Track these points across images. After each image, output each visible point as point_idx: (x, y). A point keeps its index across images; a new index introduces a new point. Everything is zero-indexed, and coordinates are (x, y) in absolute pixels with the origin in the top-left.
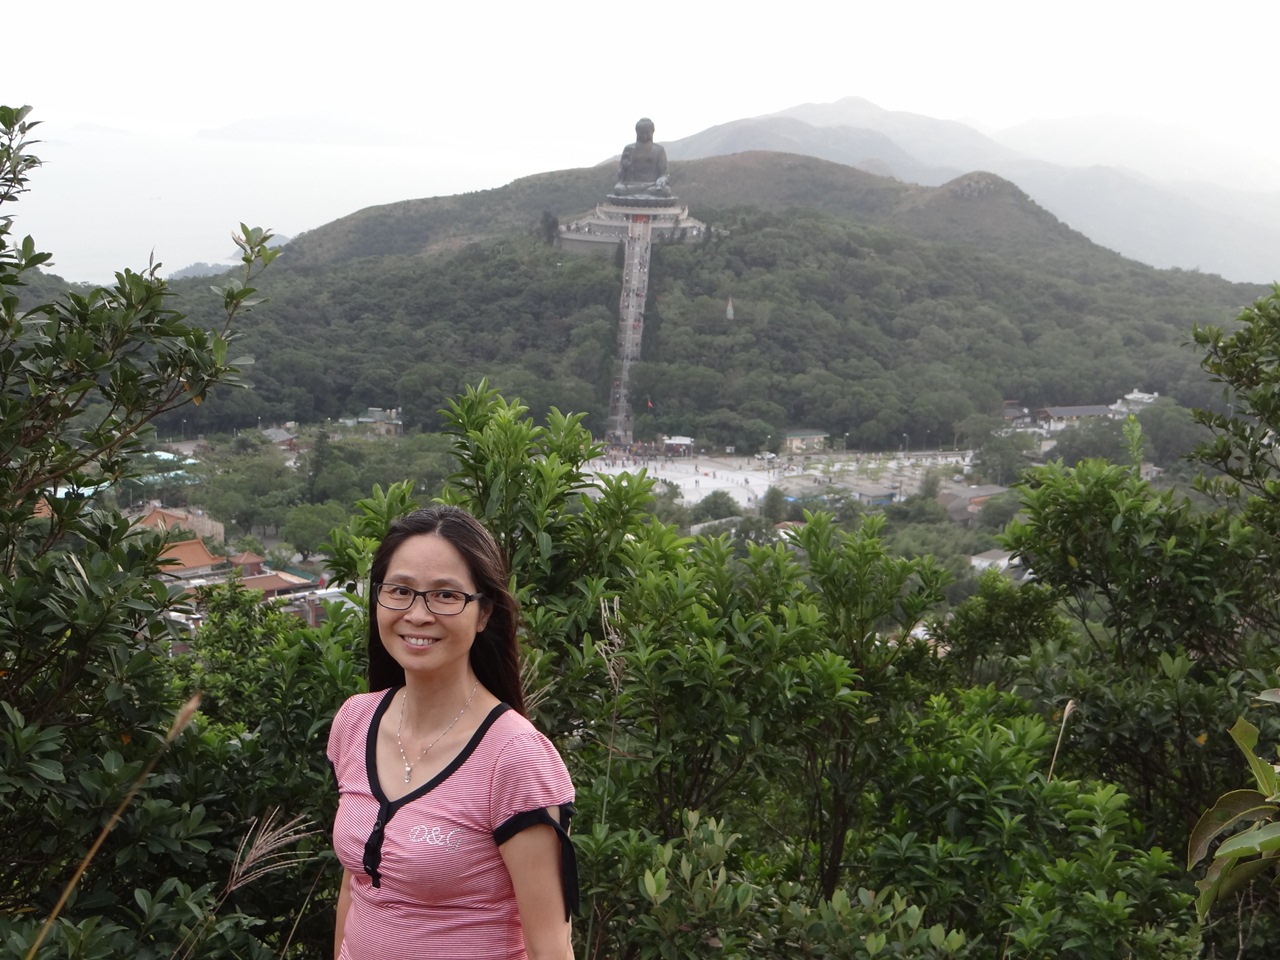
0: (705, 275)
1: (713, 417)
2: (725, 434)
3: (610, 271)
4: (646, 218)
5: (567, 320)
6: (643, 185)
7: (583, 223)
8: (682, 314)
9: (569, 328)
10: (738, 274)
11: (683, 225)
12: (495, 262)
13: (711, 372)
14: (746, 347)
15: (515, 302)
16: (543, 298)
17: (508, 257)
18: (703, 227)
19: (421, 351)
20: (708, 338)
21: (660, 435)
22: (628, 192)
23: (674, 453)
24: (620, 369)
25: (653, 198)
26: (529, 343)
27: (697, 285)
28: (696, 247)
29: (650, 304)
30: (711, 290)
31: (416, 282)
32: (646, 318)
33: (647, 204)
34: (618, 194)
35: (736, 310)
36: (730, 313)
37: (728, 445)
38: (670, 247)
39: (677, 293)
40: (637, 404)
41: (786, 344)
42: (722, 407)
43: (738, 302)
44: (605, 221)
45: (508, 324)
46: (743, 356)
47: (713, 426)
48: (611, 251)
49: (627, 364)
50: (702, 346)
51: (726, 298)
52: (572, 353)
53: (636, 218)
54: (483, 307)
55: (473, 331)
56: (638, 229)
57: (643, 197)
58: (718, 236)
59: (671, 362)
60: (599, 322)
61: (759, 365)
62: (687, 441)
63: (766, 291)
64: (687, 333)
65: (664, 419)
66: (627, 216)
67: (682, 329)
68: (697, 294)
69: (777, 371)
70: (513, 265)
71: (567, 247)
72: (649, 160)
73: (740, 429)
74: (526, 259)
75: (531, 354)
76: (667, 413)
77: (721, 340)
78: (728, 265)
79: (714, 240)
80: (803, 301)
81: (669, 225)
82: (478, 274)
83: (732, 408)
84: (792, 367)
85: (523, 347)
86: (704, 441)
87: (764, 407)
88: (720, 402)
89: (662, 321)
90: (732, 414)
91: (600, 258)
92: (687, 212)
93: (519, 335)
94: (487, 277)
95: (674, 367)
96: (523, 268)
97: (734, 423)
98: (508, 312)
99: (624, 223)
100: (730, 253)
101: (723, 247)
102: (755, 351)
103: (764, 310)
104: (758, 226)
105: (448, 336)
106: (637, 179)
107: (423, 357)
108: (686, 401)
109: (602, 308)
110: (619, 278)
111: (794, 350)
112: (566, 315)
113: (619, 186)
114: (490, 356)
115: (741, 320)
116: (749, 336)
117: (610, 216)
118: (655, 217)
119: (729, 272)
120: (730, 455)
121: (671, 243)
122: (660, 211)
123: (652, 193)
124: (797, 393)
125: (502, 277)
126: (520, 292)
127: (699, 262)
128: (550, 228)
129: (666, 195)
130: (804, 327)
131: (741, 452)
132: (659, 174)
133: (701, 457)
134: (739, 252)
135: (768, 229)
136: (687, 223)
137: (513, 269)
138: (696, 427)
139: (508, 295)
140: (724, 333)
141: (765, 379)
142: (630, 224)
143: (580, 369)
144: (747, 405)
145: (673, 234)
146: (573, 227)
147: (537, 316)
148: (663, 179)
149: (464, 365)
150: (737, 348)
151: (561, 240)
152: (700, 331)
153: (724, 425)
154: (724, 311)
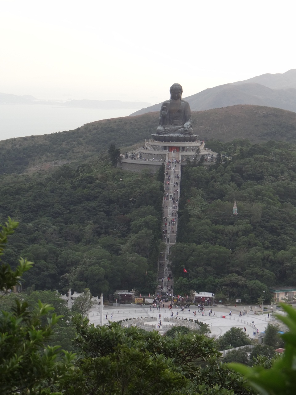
0: (218, 185)
1: (227, 279)
2: (235, 290)
3: (155, 184)
4: (178, 149)
5: (128, 216)
6: (175, 127)
7: (136, 152)
8: (203, 211)
9: (130, 221)
10: (239, 185)
11: (202, 153)
12: (79, 178)
13: (223, 249)
14: (246, 232)
15: (93, 204)
16: (111, 202)
17: (88, 175)
18: (215, 155)
19: (32, 236)
20: (221, 227)
21: (192, 291)
22: (165, 132)
23: (202, 303)
24: (164, 247)
25: (182, 136)
26: (103, 231)
27: (212, 192)
28: (211, 168)
29: (182, 205)
30: (222, 195)
31: (27, 191)
32: (180, 214)
33: (178, 140)
34: (158, 133)
35: (239, 208)
36: (235, 210)
37: (237, 297)
38: (194, 168)
39: (199, 197)
40: (176, 272)
41: (273, 230)
42: (232, 272)
43: (241, 204)
44: (150, 151)
45: (89, 219)
46: (245, 239)
47: (227, 285)
48: (155, 171)
49: (169, 244)
50: (217, 232)
51: (231, 201)
52: (133, 237)
53: (171, 149)
54: (72, 207)
55: (66, 224)
56: (173, 156)
57: (176, 135)
58: (225, 160)
59: (198, 243)
60: (149, 217)
61: (256, 245)
62: (210, 295)
63: (258, 196)
64: (207, 224)
65: (194, 280)
66: (165, 148)
67: (204, 221)
68: (213, 199)
69: (267, 248)
70: (91, 180)
71: (126, 168)
72: (179, 111)
73: (244, 287)
74: (100, 176)
75: (104, 239)
76: (196, 277)
77: (230, 228)
78: (232, 179)
79: (223, 163)
80: (282, 202)
81: (193, 153)
82: (68, 186)
83: (239, 273)
84: (277, 246)
85: (99, 234)
86: (221, 295)
87: (260, 273)
88: (231, 269)
89: (190, 216)
90: (239, 277)
91: (148, 175)
92: (204, 144)
93: (97, 226)
94: (74, 188)
95: (200, 246)
96: (98, 182)
97: (240, 283)
98: (89, 211)
99: (164, 152)
100: (233, 171)
101: (229, 167)
102: (252, 235)
103: (258, 208)
104: (250, 154)
105: (49, 227)
106: (171, 123)
107: (33, 241)
108: (209, 269)
109: (151, 208)
110: (162, 188)
111: (278, 235)
112: (127, 212)
113: (160, 128)
114: (78, 240)
115: (243, 215)
116: (249, 225)
117: (154, 148)
118: (183, 148)
119: (232, 184)
120: (238, 304)
121: (194, 165)
122: (187, 144)
123: (181, 133)
124: (281, 263)
125: (84, 188)
126: (97, 197)
127: (213, 177)
128: (115, 155)
129: (190, 134)
130: (284, 219)
131: (245, 302)
132: (186, 119)
133: (219, 306)
134: (239, 170)
135: (256, 156)
136: (204, 152)
137: (91, 183)
138: (216, 286)
139: (88, 200)
140: (232, 224)
141: (259, 254)
142: (167, 153)
143: (138, 248)
144: (249, 271)
145: (195, 159)
146: (130, 155)
147: (108, 213)
148: (188, 124)
149: (60, 245)
150: (240, 233)
151: (122, 163)
152: (216, 222)
153: (234, 285)
154: (232, 210)
